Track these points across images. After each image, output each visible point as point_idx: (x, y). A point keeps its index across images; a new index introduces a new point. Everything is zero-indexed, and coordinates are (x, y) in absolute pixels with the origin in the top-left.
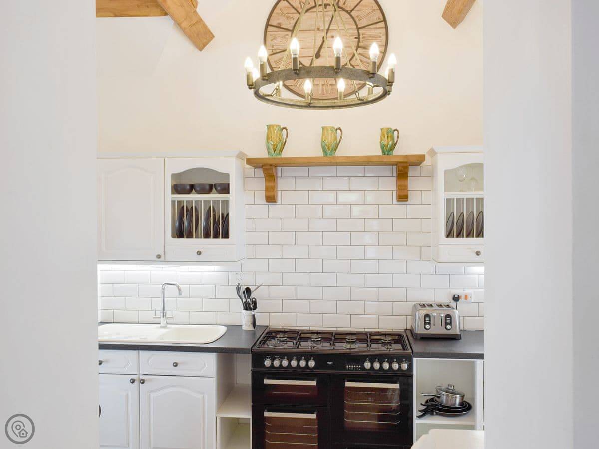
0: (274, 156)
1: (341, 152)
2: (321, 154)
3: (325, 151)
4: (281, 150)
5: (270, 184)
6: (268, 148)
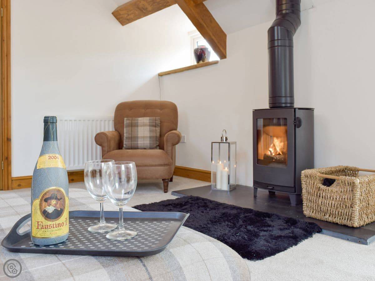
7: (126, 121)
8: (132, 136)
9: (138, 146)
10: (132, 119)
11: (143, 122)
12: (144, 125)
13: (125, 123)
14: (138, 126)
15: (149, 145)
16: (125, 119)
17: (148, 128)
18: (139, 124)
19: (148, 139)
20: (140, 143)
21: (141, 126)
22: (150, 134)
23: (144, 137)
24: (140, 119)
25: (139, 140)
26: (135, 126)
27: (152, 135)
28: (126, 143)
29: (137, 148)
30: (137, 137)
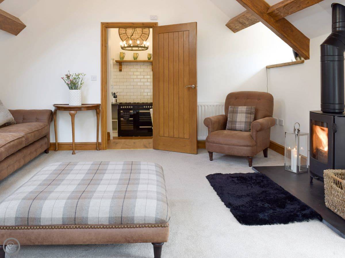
0: (122, 60)
1: (138, 59)
2: (133, 59)
3: (134, 59)
4: (123, 58)
5: (120, 67)
6: (120, 57)
7: (230, 109)
8: (233, 120)
9: (236, 129)
10: (234, 107)
11: (242, 110)
12: (242, 113)
13: (229, 109)
14: (237, 113)
15: (244, 128)
16: (230, 106)
17: (244, 115)
18: (238, 111)
19: (244, 124)
20: (238, 126)
21: (240, 113)
22: (245, 120)
23: (241, 122)
24: (240, 107)
25: (237, 124)
26: (235, 113)
27: (247, 120)
28: (228, 125)
29: (235, 130)
30: (236, 122)
